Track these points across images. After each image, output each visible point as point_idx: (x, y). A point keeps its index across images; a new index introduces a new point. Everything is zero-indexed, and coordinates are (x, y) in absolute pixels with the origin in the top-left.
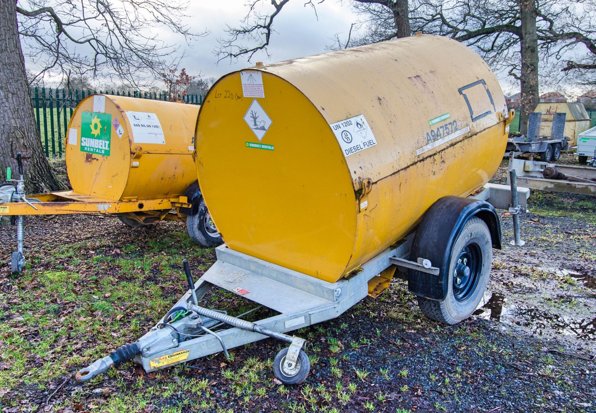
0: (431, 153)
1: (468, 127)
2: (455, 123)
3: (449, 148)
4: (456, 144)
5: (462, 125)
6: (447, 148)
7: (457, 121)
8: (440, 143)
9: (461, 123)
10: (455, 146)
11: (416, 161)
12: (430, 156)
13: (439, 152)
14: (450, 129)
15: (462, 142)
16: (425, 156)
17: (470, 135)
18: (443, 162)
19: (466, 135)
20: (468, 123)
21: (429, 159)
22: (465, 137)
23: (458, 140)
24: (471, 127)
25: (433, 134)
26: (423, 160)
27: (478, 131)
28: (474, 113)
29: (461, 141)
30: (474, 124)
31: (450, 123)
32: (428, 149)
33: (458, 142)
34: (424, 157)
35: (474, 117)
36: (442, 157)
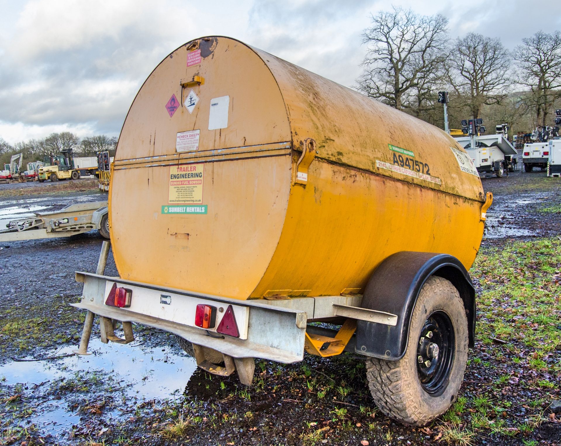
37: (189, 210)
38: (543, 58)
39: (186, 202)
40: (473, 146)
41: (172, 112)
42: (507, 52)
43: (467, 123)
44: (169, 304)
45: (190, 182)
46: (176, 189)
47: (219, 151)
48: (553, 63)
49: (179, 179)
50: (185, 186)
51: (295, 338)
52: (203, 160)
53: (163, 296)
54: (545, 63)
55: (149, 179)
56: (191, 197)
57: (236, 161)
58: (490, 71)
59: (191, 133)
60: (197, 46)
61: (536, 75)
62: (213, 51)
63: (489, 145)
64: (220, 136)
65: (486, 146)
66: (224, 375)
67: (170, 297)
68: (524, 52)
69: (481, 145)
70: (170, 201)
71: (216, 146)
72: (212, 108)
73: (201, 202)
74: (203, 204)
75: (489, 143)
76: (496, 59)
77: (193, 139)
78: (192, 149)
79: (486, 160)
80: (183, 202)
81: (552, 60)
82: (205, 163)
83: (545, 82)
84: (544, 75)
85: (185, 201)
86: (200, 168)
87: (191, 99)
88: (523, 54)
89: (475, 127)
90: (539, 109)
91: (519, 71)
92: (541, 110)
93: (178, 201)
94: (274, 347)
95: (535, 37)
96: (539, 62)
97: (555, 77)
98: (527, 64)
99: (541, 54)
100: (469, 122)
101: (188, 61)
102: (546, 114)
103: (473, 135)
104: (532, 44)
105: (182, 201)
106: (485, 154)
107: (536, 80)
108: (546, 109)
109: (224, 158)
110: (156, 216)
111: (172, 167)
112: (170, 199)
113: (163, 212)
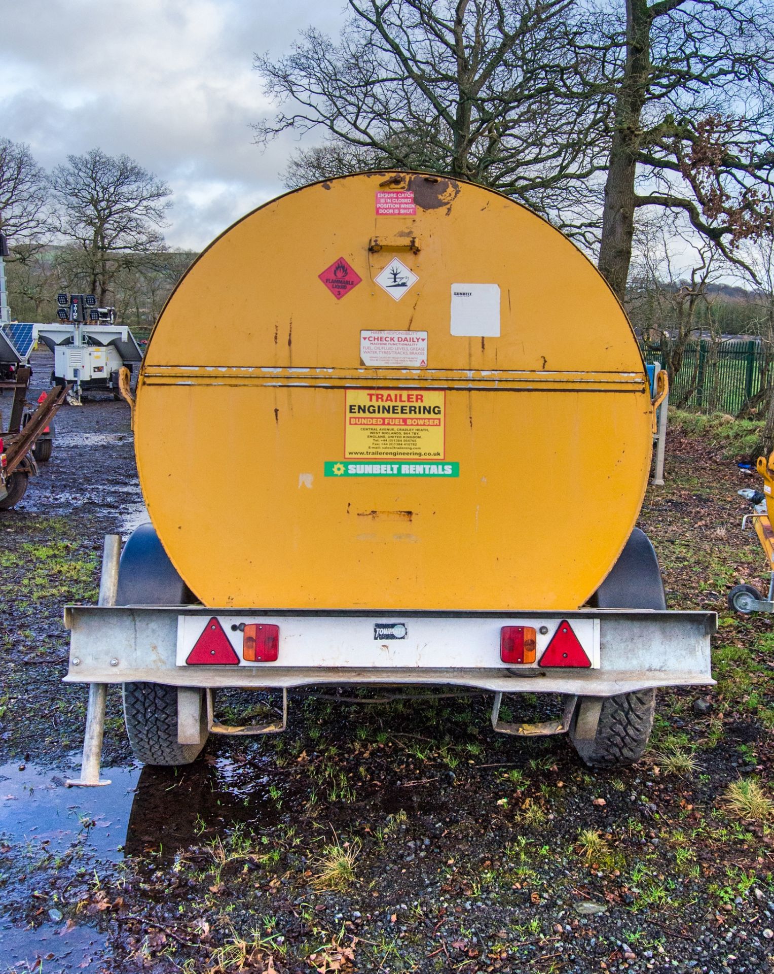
37: (405, 469)
38: (101, 195)
39: (397, 457)
40: (78, 341)
41: (341, 290)
42: (42, 172)
43: (69, 299)
44: (403, 638)
45: (409, 422)
46: (368, 433)
47: (484, 374)
48: (118, 207)
49: (376, 415)
50: (395, 428)
51: (692, 651)
52: (445, 385)
53: (379, 626)
54: (103, 204)
55: (276, 411)
56: (412, 447)
57: (526, 393)
58: (11, 201)
59: (403, 335)
60: (402, 185)
61: (91, 223)
62: (448, 203)
63: (105, 343)
64: (483, 347)
65: (99, 344)
66: (557, 732)
67: (403, 625)
68: (71, 180)
69: (92, 342)
70: (350, 453)
71: (473, 363)
72: (455, 299)
73: (441, 457)
74: (447, 460)
75: (105, 340)
76: (22, 182)
77: (409, 347)
78: (409, 364)
79: (100, 369)
80: (392, 456)
81: (116, 202)
82: (447, 392)
83: (103, 238)
84: (102, 225)
85: (395, 454)
86: (433, 399)
87: (395, 275)
88: (67, 183)
89: (84, 309)
90: (95, 282)
91: (62, 210)
92: (98, 284)
93: (373, 454)
94: (655, 670)
95: (88, 157)
96: (95, 202)
97: (119, 232)
98: (74, 200)
99: (98, 188)
100: (72, 299)
101: (378, 206)
102: (104, 291)
103: (79, 322)
104: (84, 169)
105: (391, 453)
106: (98, 357)
107: (90, 232)
108: (104, 284)
109: (496, 385)
110: (307, 480)
111: (349, 392)
112: (348, 450)
113: (329, 472)
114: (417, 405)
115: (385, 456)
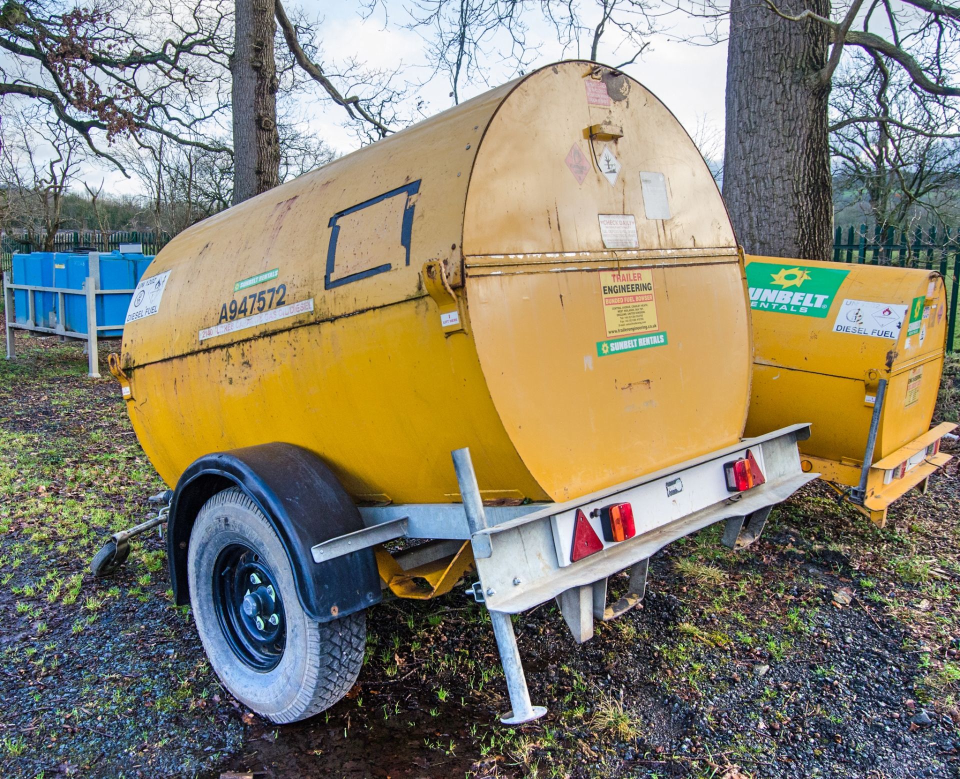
0: (222, 342)
1: (311, 302)
2: (281, 291)
3: (261, 340)
4: (274, 333)
5: (297, 295)
6: (255, 338)
7: (288, 287)
8: (241, 326)
9: (295, 290)
10: (274, 338)
11: (196, 349)
12: (221, 347)
13: (238, 343)
14: (268, 303)
15: (293, 331)
16: (212, 344)
17: (312, 319)
18: (247, 363)
19: (301, 318)
20: (313, 292)
21: (218, 351)
22: (300, 322)
23: (281, 326)
24: (317, 302)
25: (233, 308)
26: (208, 350)
27: (338, 314)
28: (336, 268)
29: (289, 330)
30: (330, 294)
31: (272, 290)
32: (219, 332)
33: (282, 331)
34: (210, 346)
35: (333, 277)
36: (243, 355)
37: (642, 342)
39: (636, 331)
41: (582, 176)
44: (681, 491)
45: (637, 298)
46: (616, 311)
47: (669, 252)
49: (619, 295)
50: (630, 305)
52: (650, 263)
53: (668, 485)
55: (561, 297)
56: (641, 321)
59: (622, 219)
60: (599, 75)
62: (626, 97)
64: (664, 229)
67: (680, 480)
70: (610, 333)
71: (662, 243)
72: (645, 186)
73: (657, 328)
74: (660, 331)
77: (626, 230)
78: (630, 245)
80: (631, 332)
82: (653, 269)
85: (633, 329)
86: (646, 276)
87: (608, 161)
93: (622, 331)
101: (589, 94)
105: (630, 329)
109: (675, 262)
110: (589, 362)
111: (602, 273)
112: (608, 329)
113: (600, 353)
114: (639, 282)
115: (628, 332)
